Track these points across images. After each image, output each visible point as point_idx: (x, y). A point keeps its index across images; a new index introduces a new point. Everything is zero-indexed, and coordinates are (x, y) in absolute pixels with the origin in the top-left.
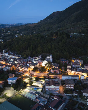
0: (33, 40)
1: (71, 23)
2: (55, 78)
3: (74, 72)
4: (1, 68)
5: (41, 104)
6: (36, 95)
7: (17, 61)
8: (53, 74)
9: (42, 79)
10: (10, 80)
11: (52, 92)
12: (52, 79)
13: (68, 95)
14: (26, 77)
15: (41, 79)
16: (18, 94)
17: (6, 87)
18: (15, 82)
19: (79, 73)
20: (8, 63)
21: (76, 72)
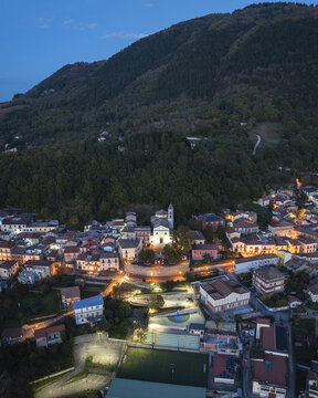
0: (85, 163)
1: (147, 104)
2: (216, 273)
3: (254, 246)
4: (6, 275)
5: (229, 352)
6: (196, 332)
7: (58, 241)
8: (203, 263)
9: (183, 283)
10: (84, 309)
11: (235, 313)
12: (210, 276)
13: (279, 309)
14: (127, 288)
15: (178, 283)
16: (129, 347)
17: (75, 335)
18: (101, 312)
19: (268, 247)
20: (25, 253)
21: (260, 247)
